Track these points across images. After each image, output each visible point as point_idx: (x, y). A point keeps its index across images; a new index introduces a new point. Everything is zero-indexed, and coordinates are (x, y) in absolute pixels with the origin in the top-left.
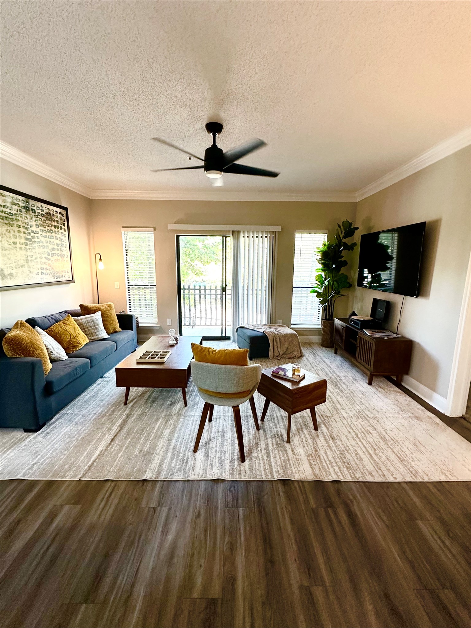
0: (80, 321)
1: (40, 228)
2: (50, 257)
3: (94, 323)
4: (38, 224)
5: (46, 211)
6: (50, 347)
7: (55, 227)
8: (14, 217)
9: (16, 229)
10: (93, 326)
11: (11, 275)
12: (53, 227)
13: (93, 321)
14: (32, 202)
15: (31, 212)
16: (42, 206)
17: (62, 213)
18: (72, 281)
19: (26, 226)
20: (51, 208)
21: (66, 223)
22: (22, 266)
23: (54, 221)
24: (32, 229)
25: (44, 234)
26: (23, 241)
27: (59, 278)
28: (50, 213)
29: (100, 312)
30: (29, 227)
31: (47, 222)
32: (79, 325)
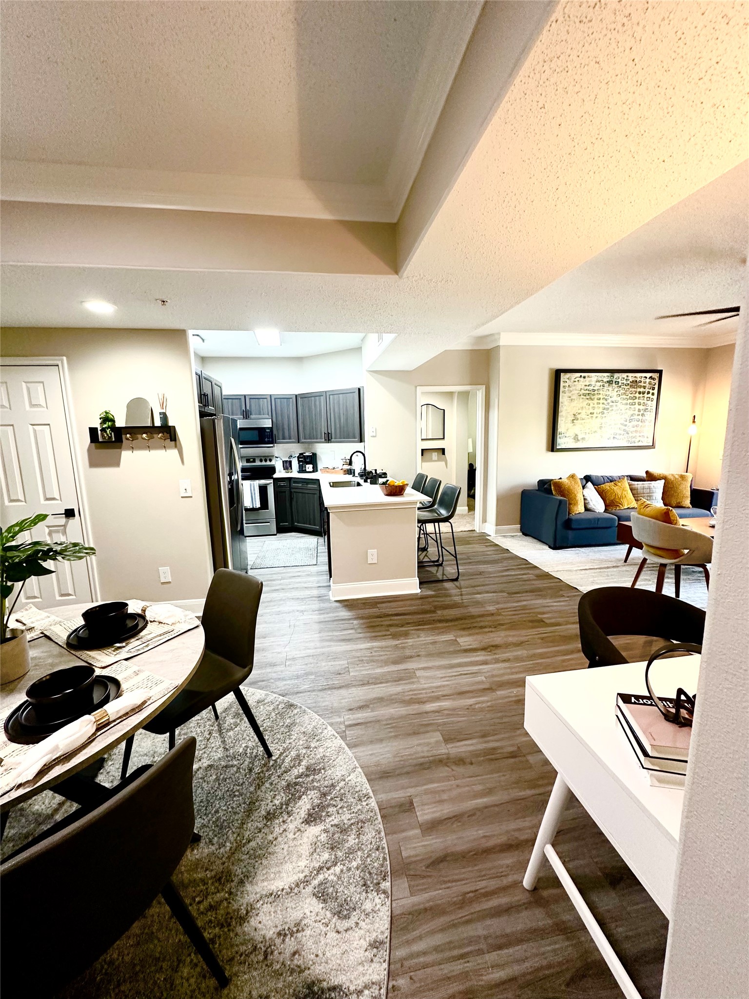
0: (636, 486)
1: (621, 396)
2: (627, 423)
3: (650, 491)
4: (620, 393)
5: (631, 380)
6: (588, 499)
7: (640, 393)
8: (596, 392)
9: (596, 401)
10: (647, 493)
11: (583, 439)
12: (637, 393)
13: (649, 489)
14: (616, 375)
15: (614, 384)
16: (627, 376)
17: (653, 377)
18: (653, 446)
19: (606, 398)
20: (638, 375)
21: (656, 387)
22: (595, 432)
23: (640, 387)
24: (612, 399)
25: (625, 402)
26: (601, 410)
27: (634, 443)
28: (636, 381)
29: (663, 481)
30: (609, 397)
31: (631, 390)
32: (631, 490)
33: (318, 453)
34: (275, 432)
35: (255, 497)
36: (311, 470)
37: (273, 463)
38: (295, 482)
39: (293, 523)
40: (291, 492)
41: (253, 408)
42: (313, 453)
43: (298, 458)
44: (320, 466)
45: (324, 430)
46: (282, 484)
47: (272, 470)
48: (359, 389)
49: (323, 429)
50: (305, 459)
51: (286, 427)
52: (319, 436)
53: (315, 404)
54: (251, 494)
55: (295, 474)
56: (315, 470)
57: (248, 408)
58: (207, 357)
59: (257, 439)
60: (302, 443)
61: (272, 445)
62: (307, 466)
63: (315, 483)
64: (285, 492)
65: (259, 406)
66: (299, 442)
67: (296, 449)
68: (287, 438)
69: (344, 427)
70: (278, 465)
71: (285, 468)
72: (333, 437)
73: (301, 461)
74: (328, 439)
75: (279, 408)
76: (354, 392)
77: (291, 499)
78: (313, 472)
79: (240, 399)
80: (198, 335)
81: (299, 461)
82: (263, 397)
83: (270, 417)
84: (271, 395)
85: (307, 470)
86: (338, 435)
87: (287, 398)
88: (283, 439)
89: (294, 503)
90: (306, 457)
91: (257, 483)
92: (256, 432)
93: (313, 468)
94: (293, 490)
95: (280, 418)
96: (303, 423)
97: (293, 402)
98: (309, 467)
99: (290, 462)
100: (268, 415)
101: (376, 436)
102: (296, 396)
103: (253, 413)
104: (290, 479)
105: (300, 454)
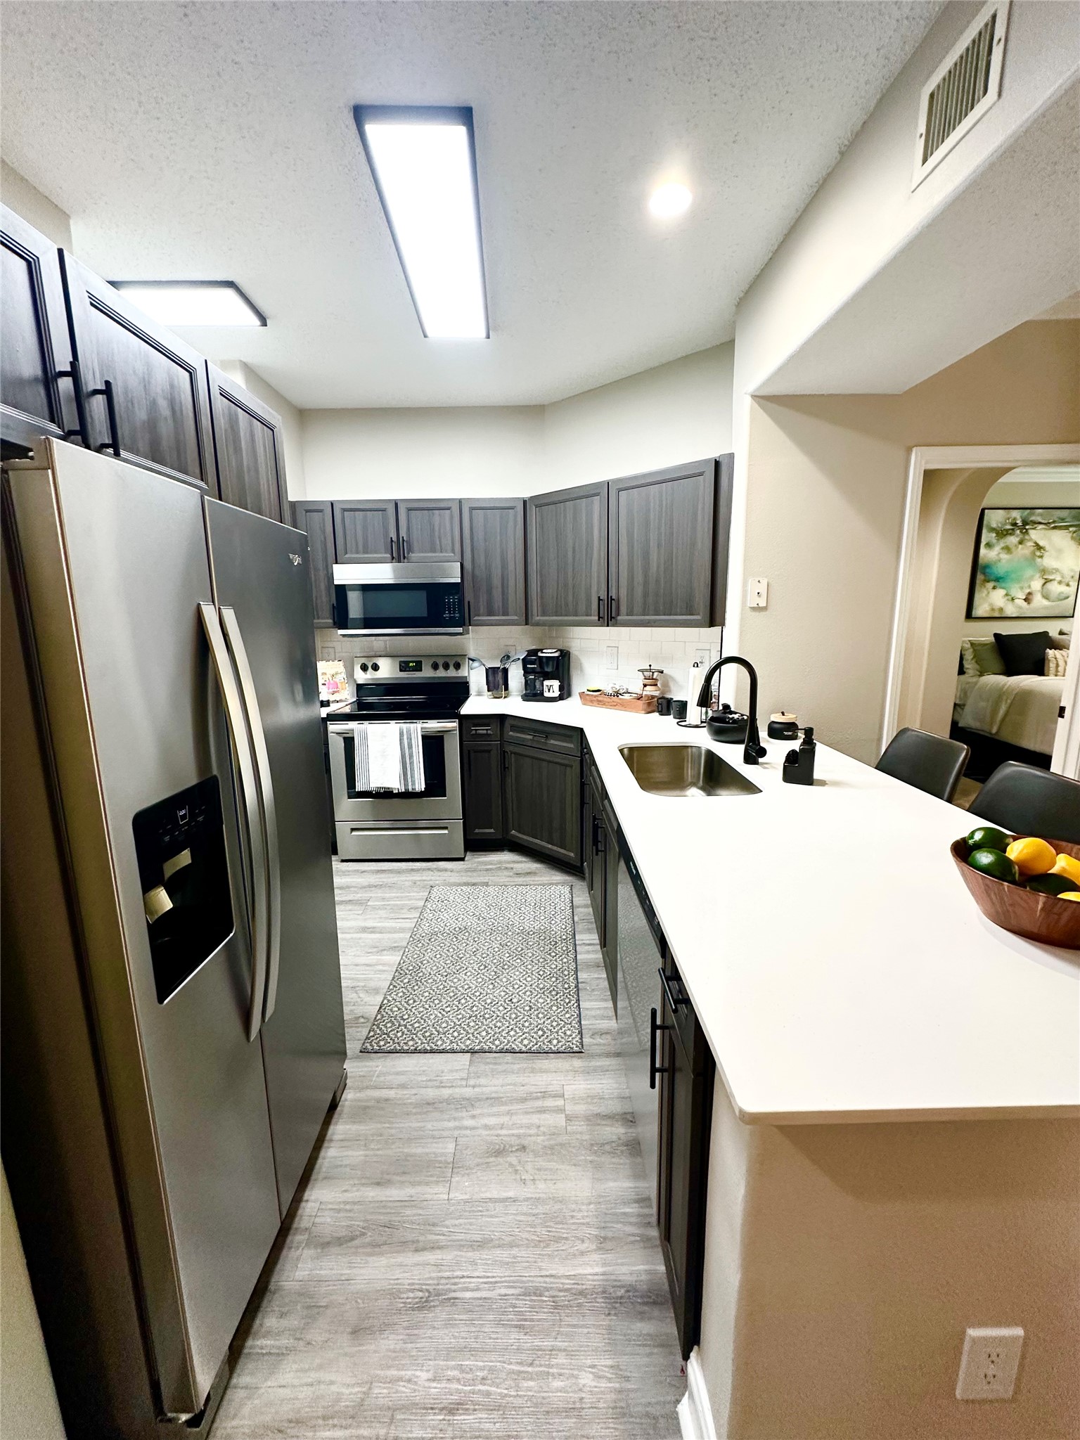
33: (575, 652)
34: (469, 596)
35: (411, 763)
36: (557, 694)
37: (464, 672)
38: (513, 728)
39: (506, 830)
40: (504, 753)
41: (416, 534)
42: (561, 651)
43: (525, 662)
44: (578, 686)
45: (597, 590)
46: (482, 730)
47: (461, 690)
48: (717, 464)
49: (594, 589)
50: (541, 665)
51: (496, 581)
52: (582, 607)
53: (575, 518)
54: (403, 756)
55: (514, 705)
56: (565, 693)
57: (403, 533)
58: (310, 410)
59: (422, 611)
60: (537, 624)
61: (460, 630)
62: (547, 683)
63: (570, 737)
64: (489, 751)
65: (433, 530)
66: (527, 624)
67: (519, 640)
68: (496, 612)
69: (657, 581)
70: (476, 678)
71: (492, 686)
72: (623, 609)
73: (533, 671)
74: (609, 614)
75: (480, 535)
76: (701, 474)
77: (504, 768)
78: (561, 698)
79: (384, 510)
80: (230, 284)
81: (527, 672)
82: (442, 505)
83: (458, 557)
84: (460, 501)
85: (546, 694)
86: (638, 607)
87: (502, 507)
88: (489, 615)
89: (511, 780)
90: (542, 661)
91: (417, 729)
92: (422, 596)
93: (561, 688)
94: (509, 748)
95: (481, 560)
96: (541, 574)
97: (515, 516)
98: (552, 687)
99: (505, 671)
100: (453, 551)
101: (765, 609)
102: (525, 502)
103: (416, 545)
104: (502, 718)
105: (533, 653)
